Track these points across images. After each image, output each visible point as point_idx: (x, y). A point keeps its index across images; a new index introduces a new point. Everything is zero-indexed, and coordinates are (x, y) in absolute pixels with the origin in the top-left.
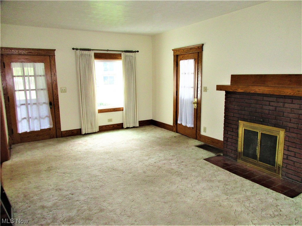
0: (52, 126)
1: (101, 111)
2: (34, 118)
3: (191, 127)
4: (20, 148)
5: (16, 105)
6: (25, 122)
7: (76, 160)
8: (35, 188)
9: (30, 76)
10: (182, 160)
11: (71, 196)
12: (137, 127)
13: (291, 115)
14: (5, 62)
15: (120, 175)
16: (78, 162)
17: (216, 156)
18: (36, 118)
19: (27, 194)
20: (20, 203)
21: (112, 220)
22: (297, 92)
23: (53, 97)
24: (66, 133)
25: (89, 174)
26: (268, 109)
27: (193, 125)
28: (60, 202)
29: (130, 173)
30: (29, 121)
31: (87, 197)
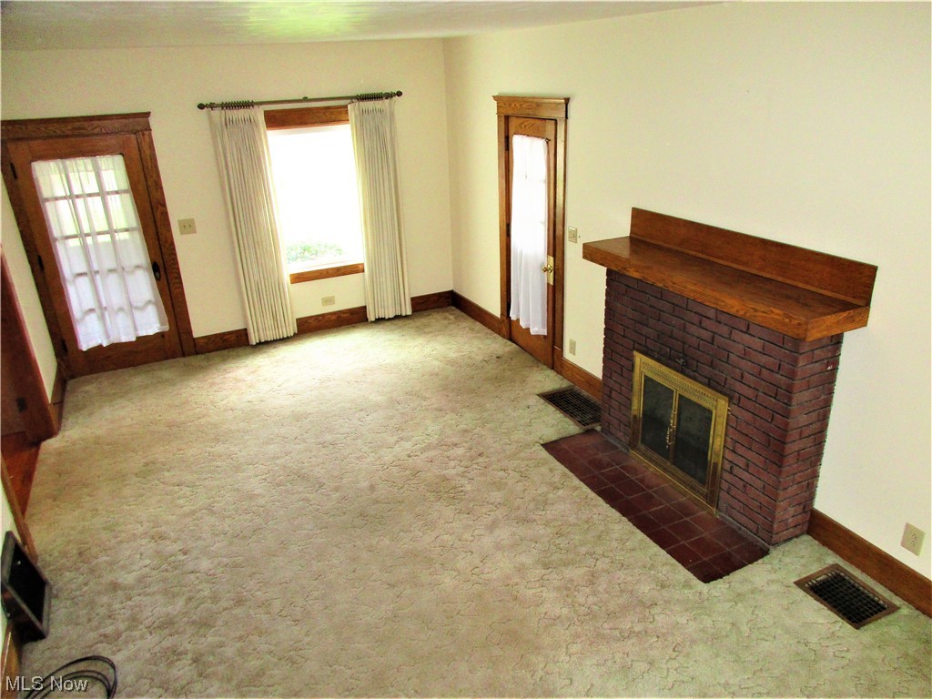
0: (166, 328)
1: (299, 278)
2: (116, 308)
3: (541, 333)
4: (87, 392)
5: (64, 278)
6: (92, 320)
7: (217, 440)
8: (105, 529)
9: (90, 195)
10: (482, 449)
11: (182, 557)
12: (406, 316)
13: (745, 365)
14: (13, 161)
15: (311, 496)
16: (220, 448)
17: (582, 434)
18: (121, 309)
19: (87, 546)
20: (68, 574)
21: (256, 628)
22: (751, 312)
23: (161, 248)
24: (207, 343)
25: (238, 490)
26: (697, 334)
27: (546, 330)
28: (154, 573)
29: (337, 489)
30: (102, 318)
31: (216, 561)
